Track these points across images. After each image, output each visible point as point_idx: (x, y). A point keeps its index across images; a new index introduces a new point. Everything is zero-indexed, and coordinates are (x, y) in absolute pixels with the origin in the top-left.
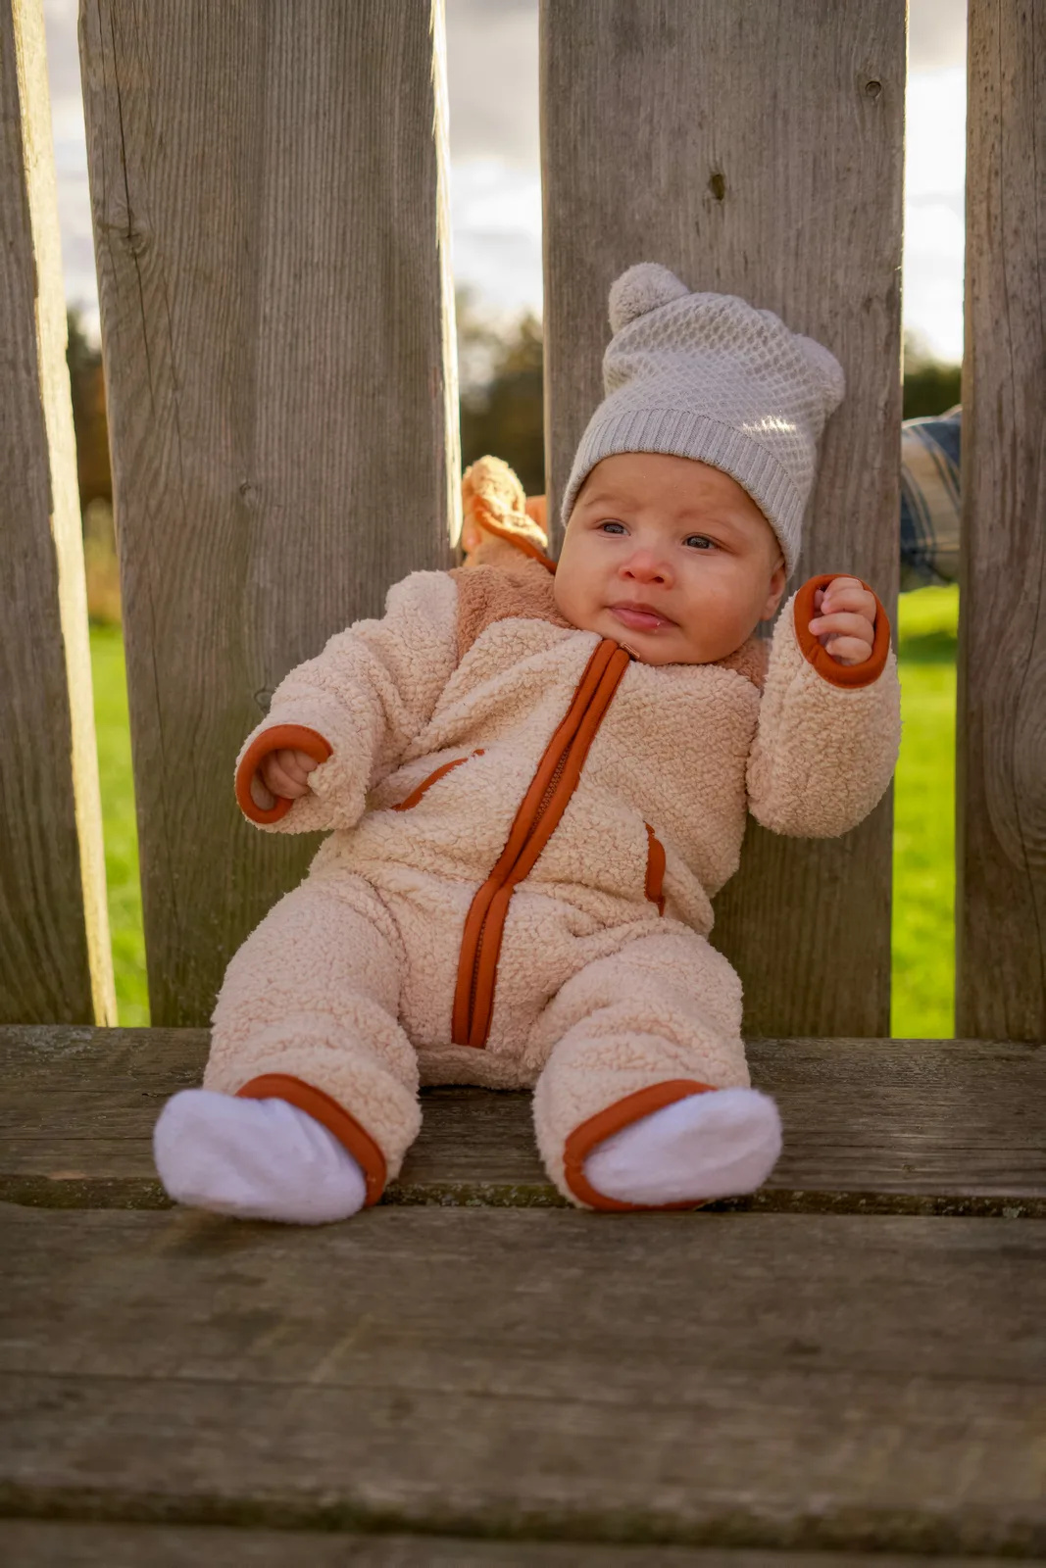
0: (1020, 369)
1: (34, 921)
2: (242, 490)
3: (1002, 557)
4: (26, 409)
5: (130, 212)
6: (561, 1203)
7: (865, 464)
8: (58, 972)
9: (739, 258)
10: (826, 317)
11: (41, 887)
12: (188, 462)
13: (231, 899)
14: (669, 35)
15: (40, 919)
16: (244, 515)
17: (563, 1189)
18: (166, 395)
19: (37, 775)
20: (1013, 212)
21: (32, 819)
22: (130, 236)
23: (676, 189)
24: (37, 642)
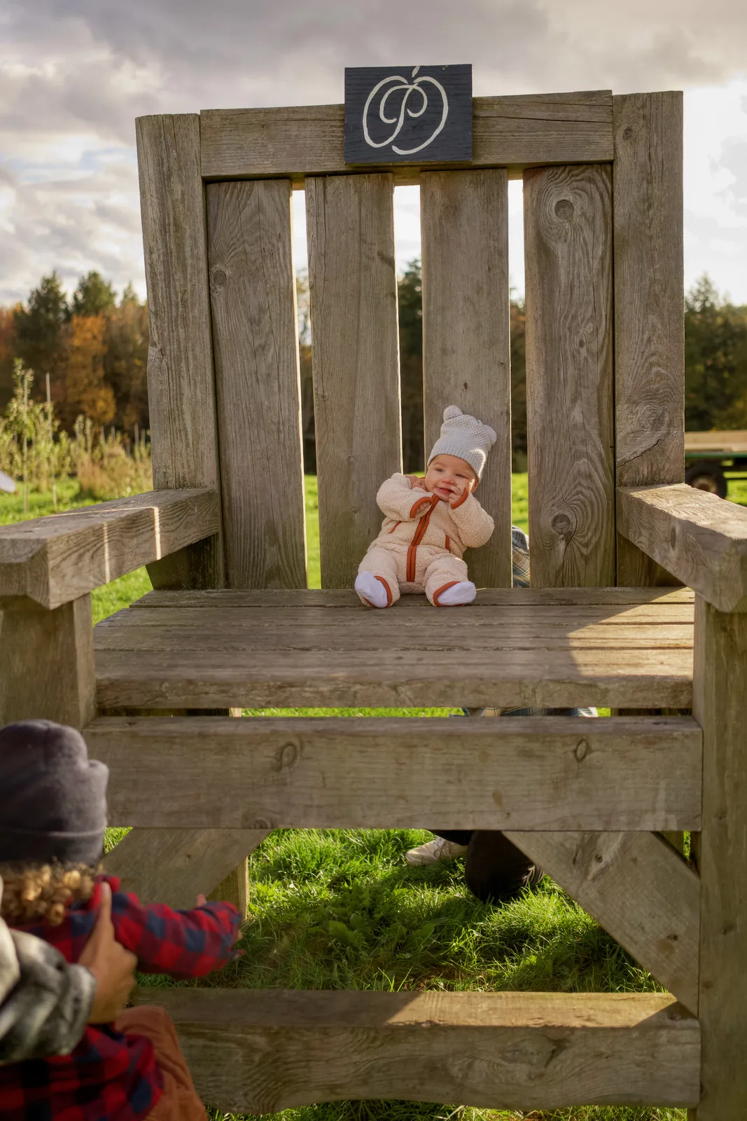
0: (539, 429)
1: (293, 567)
2: (349, 458)
3: (536, 473)
4: (296, 437)
5: (324, 391)
6: (431, 605)
7: (502, 451)
8: (298, 580)
9: (471, 403)
10: (492, 416)
11: (295, 558)
12: (336, 451)
13: (344, 561)
14: (454, 351)
15: (294, 566)
16: (350, 463)
17: (434, 604)
18: (331, 434)
19: (295, 530)
20: (536, 392)
21: (293, 540)
22: (323, 397)
23: (456, 386)
24: (296, 495)
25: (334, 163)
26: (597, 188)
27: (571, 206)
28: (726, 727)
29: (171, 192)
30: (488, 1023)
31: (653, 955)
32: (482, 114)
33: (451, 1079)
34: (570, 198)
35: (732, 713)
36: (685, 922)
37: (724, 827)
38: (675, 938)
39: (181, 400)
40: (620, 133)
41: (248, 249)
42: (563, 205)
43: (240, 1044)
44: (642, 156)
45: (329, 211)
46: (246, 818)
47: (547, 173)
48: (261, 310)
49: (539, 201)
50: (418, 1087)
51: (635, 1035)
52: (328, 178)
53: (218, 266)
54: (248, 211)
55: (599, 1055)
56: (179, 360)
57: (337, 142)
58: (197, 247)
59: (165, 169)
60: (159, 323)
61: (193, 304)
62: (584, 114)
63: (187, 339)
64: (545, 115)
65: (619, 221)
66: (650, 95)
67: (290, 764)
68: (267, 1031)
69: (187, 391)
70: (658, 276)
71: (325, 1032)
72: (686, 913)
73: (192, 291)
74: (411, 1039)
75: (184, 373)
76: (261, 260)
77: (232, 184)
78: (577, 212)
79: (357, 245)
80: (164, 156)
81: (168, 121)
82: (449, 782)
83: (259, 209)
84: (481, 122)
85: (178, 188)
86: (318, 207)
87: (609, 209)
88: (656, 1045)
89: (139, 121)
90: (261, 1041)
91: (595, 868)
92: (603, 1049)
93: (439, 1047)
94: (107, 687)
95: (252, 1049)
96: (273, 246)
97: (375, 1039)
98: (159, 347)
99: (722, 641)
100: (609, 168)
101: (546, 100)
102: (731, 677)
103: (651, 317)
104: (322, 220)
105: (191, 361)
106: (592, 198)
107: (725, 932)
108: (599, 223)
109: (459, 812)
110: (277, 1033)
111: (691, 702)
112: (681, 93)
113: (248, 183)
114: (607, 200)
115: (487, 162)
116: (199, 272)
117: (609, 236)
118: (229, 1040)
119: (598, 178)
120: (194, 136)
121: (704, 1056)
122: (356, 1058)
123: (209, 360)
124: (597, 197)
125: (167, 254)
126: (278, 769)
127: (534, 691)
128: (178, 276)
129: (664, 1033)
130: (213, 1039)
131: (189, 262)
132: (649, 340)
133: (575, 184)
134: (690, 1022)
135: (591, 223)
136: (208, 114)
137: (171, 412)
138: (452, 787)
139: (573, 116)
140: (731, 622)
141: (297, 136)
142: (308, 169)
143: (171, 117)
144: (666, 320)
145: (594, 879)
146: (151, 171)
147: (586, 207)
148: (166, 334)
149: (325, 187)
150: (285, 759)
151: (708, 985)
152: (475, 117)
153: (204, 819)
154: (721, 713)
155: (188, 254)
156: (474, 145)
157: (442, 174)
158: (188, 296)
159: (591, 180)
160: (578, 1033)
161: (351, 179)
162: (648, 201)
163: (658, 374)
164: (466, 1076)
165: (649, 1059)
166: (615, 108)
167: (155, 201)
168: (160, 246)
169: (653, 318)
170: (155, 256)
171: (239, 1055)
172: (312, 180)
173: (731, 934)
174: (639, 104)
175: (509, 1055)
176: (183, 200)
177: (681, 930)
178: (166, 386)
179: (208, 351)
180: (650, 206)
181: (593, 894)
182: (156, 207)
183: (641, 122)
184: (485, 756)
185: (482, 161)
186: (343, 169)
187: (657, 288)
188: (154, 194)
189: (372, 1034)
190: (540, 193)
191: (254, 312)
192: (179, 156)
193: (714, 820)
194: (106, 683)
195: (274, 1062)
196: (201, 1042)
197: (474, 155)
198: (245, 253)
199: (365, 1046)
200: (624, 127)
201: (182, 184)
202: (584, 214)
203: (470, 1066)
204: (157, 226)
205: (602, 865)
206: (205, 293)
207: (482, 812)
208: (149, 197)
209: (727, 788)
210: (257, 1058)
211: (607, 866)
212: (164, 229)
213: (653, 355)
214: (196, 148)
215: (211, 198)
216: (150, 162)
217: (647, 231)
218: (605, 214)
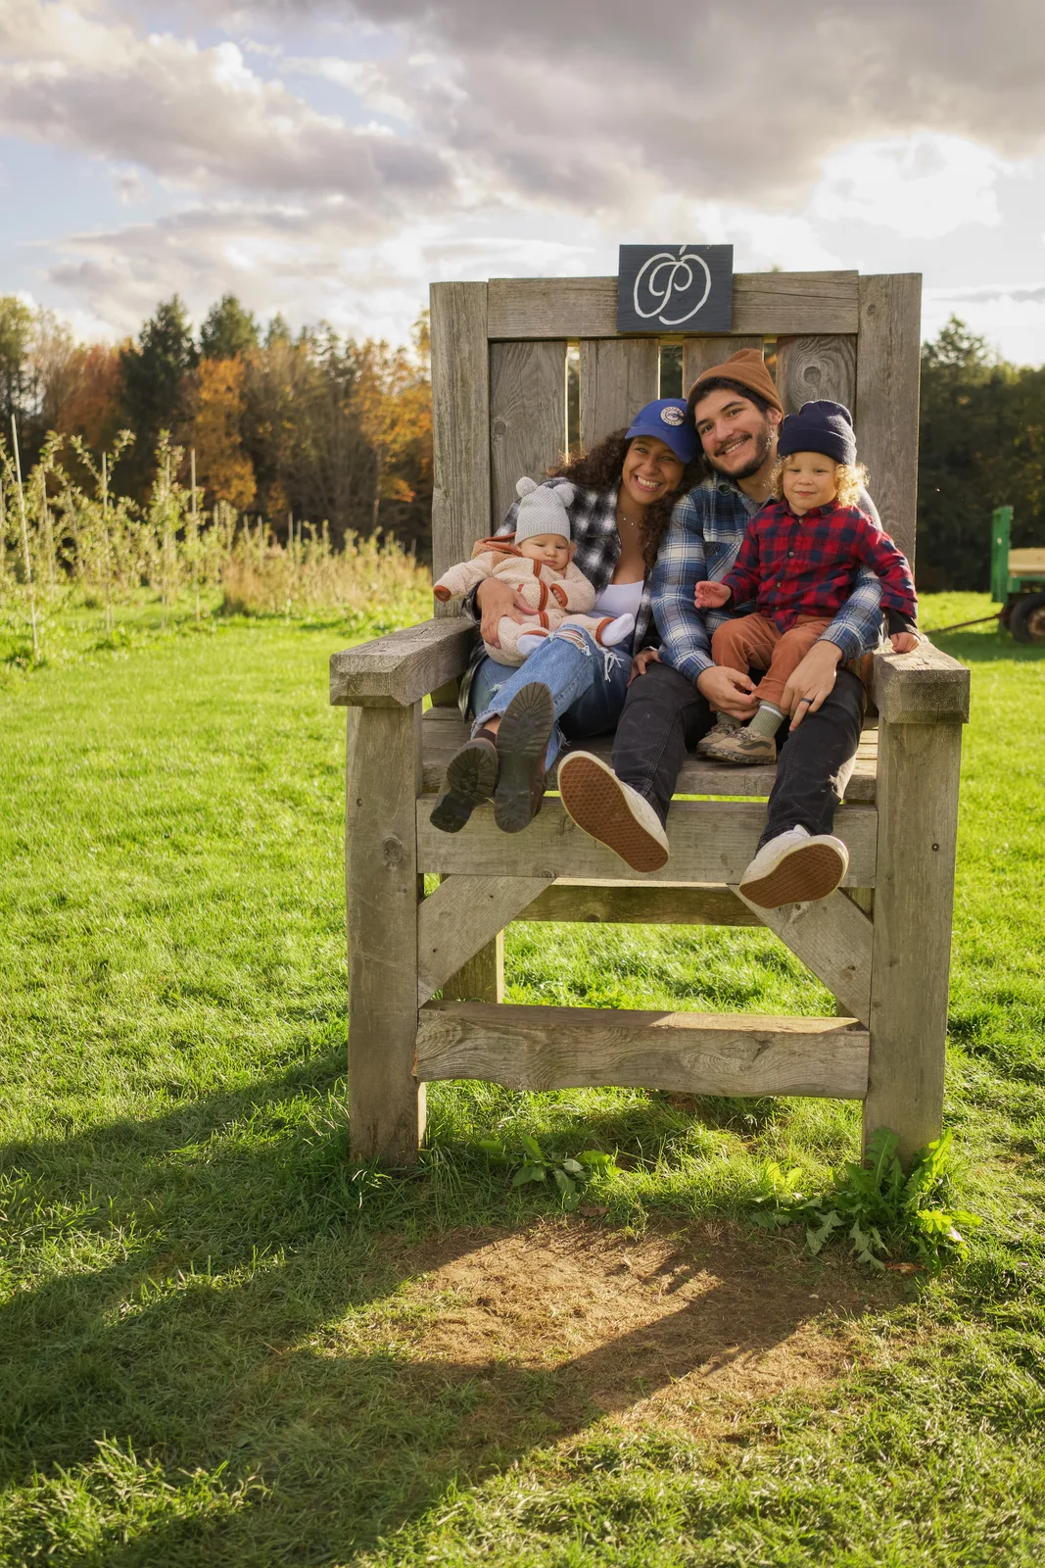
25: (606, 329)
26: (843, 357)
27: (818, 372)
28: (895, 811)
29: (460, 351)
30: (711, 1027)
31: (837, 981)
32: (741, 289)
33: (682, 1069)
34: (818, 365)
35: (900, 800)
36: (860, 957)
37: (892, 886)
38: (854, 968)
39: (462, 537)
40: (865, 309)
41: (527, 403)
42: (811, 371)
43: (526, 1037)
44: (884, 331)
45: (601, 371)
46: (535, 869)
47: (798, 342)
48: (537, 458)
49: (790, 367)
50: (657, 1076)
51: (820, 1039)
52: (601, 343)
53: (499, 418)
54: (526, 370)
55: (793, 1053)
56: (461, 502)
57: (610, 310)
58: (481, 401)
59: (455, 330)
60: (444, 468)
61: (475, 451)
62: (833, 291)
63: (469, 483)
64: (797, 291)
65: (861, 388)
66: (892, 276)
67: (571, 830)
68: (546, 1028)
69: (466, 529)
70: (895, 438)
71: (589, 1029)
72: (862, 950)
73: (475, 440)
74: (653, 1037)
75: (465, 513)
76: (537, 413)
77: (514, 345)
78: (824, 378)
79: (624, 402)
80: (455, 318)
81: (458, 288)
82: (688, 846)
83: (538, 367)
84: (740, 296)
85: (466, 348)
86: (591, 367)
87: (853, 377)
88: (836, 1047)
89: (433, 287)
90: (541, 1035)
91: (795, 913)
92: (796, 1049)
93: (674, 1044)
94: (431, 771)
95: (535, 1042)
96: (549, 400)
97: (626, 1037)
98: (443, 489)
99: (895, 747)
100: (854, 339)
101: (800, 277)
102: (901, 774)
103: (887, 474)
104: (594, 379)
105: (472, 502)
106: (838, 366)
107: (891, 965)
108: (843, 387)
109: (695, 869)
110: (553, 1030)
111: (874, 796)
112: (921, 275)
113: (528, 345)
114: (851, 368)
115: (744, 332)
116: (482, 423)
117: (852, 400)
118: (517, 1034)
119: (844, 348)
120: (483, 303)
121: (871, 1057)
122: (612, 1050)
123: (488, 502)
124: (843, 365)
125: (454, 406)
126: (562, 833)
127: (755, 784)
128: (463, 425)
129: (842, 1038)
130: (504, 1033)
131: (474, 413)
132: (885, 495)
133: (823, 353)
134: (863, 1032)
135: (836, 387)
136: (495, 282)
137: (453, 547)
138: (691, 850)
139: (822, 292)
140: (901, 732)
141: (574, 304)
142: (583, 334)
143: (462, 284)
144: (901, 478)
145: (794, 922)
146: (443, 332)
147: (832, 374)
148: (450, 478)
149: (597, 350)
150: (567, 826)
151: (877, 1005)
152: (735, 291)
153: (504, 868)
154: (892, 800)
155: (473, 407)
156: (733, 317)
157: (704, 341)
158: (471, 444)
159: (838, 350)
160: (778, 1037)
161: (622, 343)
162: (888, 372)
163: (892, 526)
164: (693, 1067)
165: (830, 1057)
166: (861, 287)
167: (446, 358)
168: (448, 399)
169: (888, 476)
170: (443, 408)
171: (525, 1046)
172: (586, 343)
173: (896, 966)
174: (882, 284)
175: (726, 1051)
176: (470, 359)
177: (857, 963)
178: (448, 525)
179: (487, 494)
180: (889, 376)
181: (793, 933)
182: (446, 365)
183: (884, 300)
184: (716, 828)
185: (740, 331)
186: (615, 335)
187: (894, 449)
188: (444, 352)
189: (624, 1033)
190: (791, 360)
191: (529, 460)
192: (468, 319)
193: (885, 881)
194: (430, 767)
195: (551, 1051)
196: (496, 1035)
197: (733, 325)
198: (523, 406)
199: (619, 1041)
200: (869, 304)
201: (469, 343)
202: (829, 380)
203: (696, 1060)
204: (446, 382)
205: (801, 911)
206: (486, 442)
207: (712, 869)
208: (439, 355)
209: (895, 856)
210: (538, 1049)
211: (804, 913)
212: (452, 383)
213: (888, 508)
214: (483, 313)
215: (495, 356)
216: (442, 323)
217: (886, 398)
218: (849, 380)
